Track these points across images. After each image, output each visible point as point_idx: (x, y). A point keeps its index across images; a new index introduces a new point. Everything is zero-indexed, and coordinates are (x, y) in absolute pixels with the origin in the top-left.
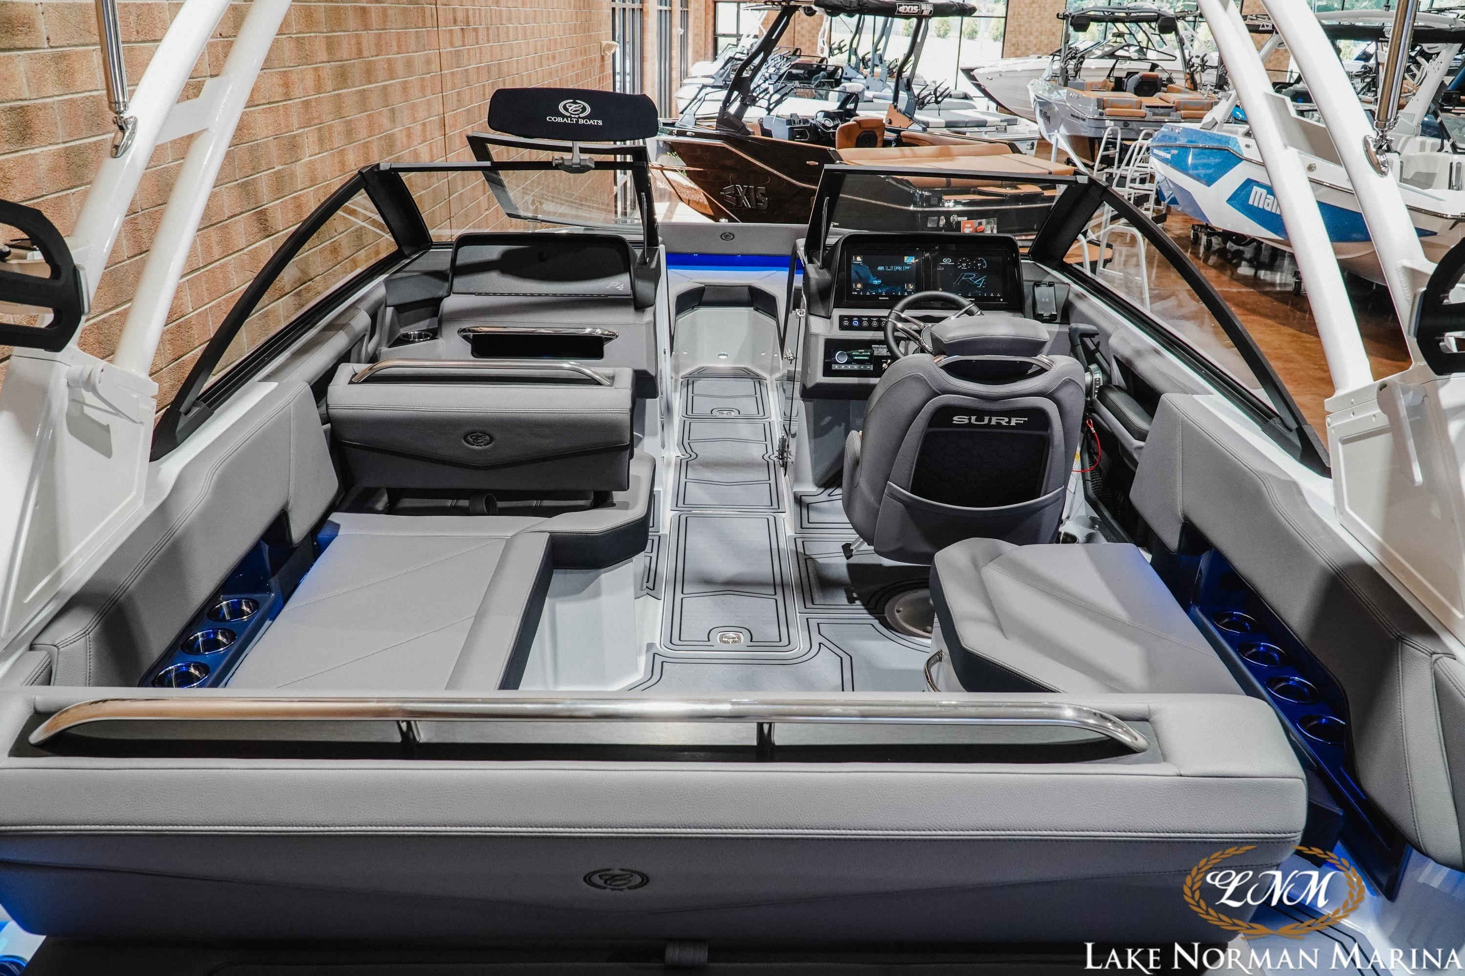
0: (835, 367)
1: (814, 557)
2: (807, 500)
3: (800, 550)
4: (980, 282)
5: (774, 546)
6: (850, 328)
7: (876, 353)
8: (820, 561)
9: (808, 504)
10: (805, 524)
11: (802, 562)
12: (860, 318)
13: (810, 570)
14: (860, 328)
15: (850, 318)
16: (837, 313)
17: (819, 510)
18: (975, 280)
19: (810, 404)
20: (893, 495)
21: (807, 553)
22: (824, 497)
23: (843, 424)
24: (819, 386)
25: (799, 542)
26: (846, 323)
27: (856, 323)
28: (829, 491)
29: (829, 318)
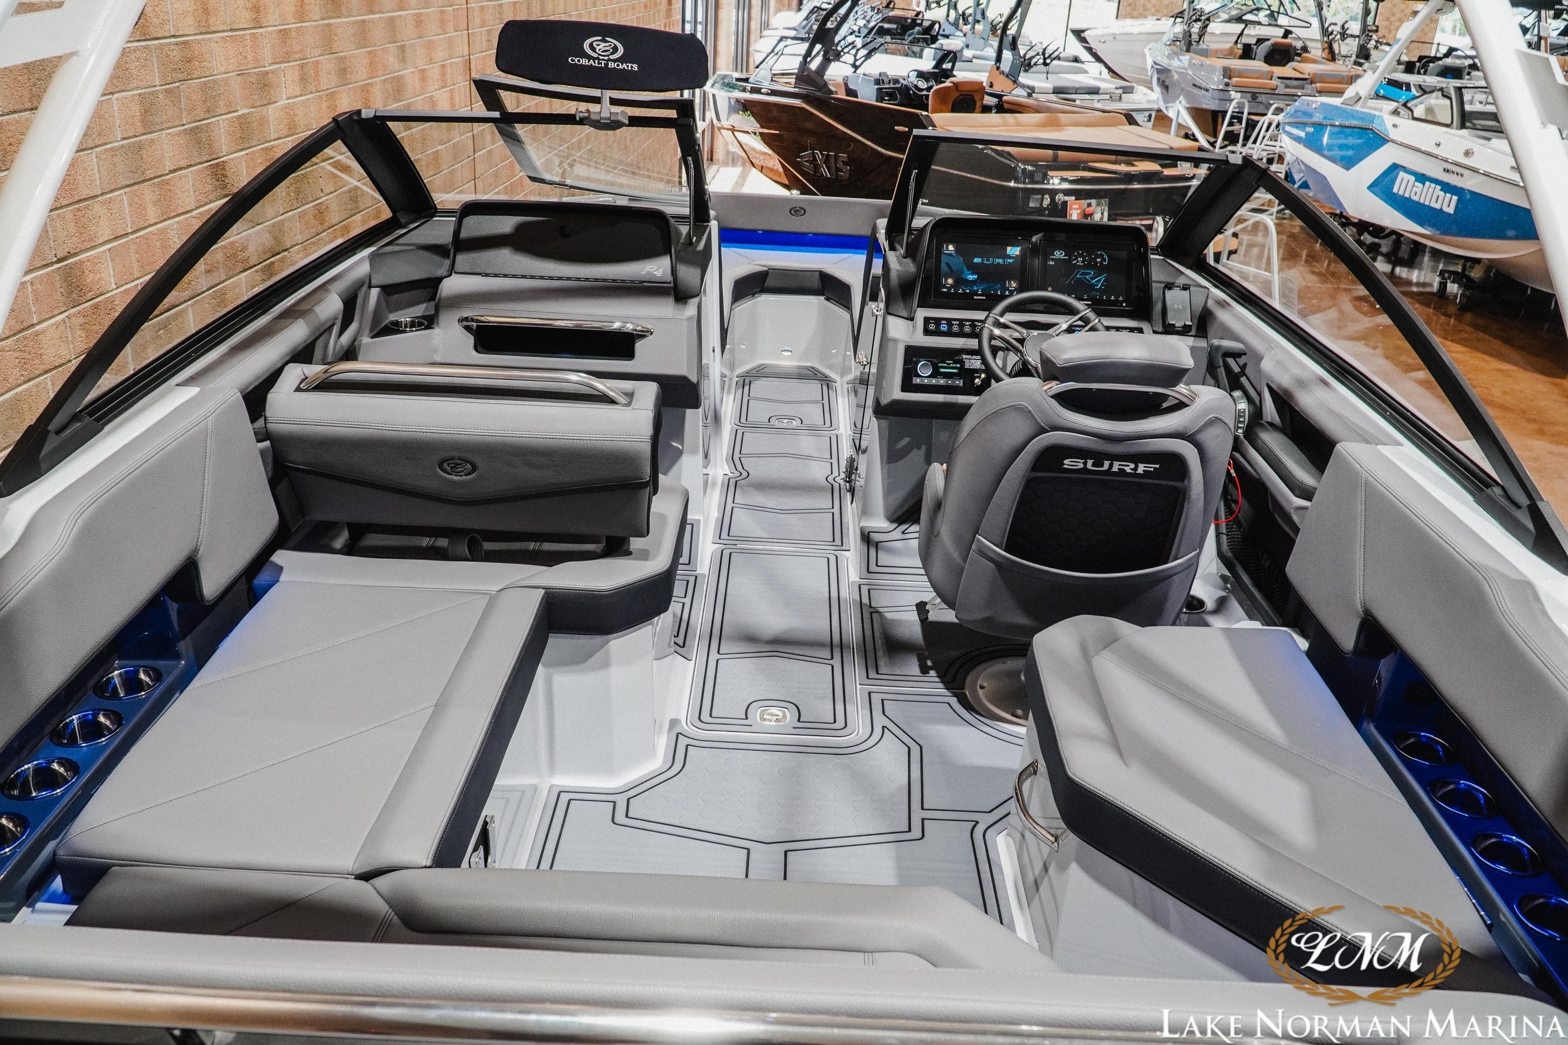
0: (917, 381)
1: (881, 610)
2: (876, 537)
3: (865, 600)
4: (1099, 281)
5: (834, 594)
6: (938, 333)
7: (967, 366)
8: (889, 616)
9: (877, 543)
10: (873, 567)
11: (867, 616)
12: (949, 321)
13: (876, 626)
14: (949, 334)
15: (938, 321)
16: (921, 314)
17: (890, 551)
18: (1093, 279)
19: (885, 423)
20: (982, 552)
21: (873, 605)
22: (897, 534)
23: (924, 447)
24: (895, 403)
25: (864, 590)
26: (932, 327)
27: (944, 327)
28: (904, 527)
29: (912, 319)
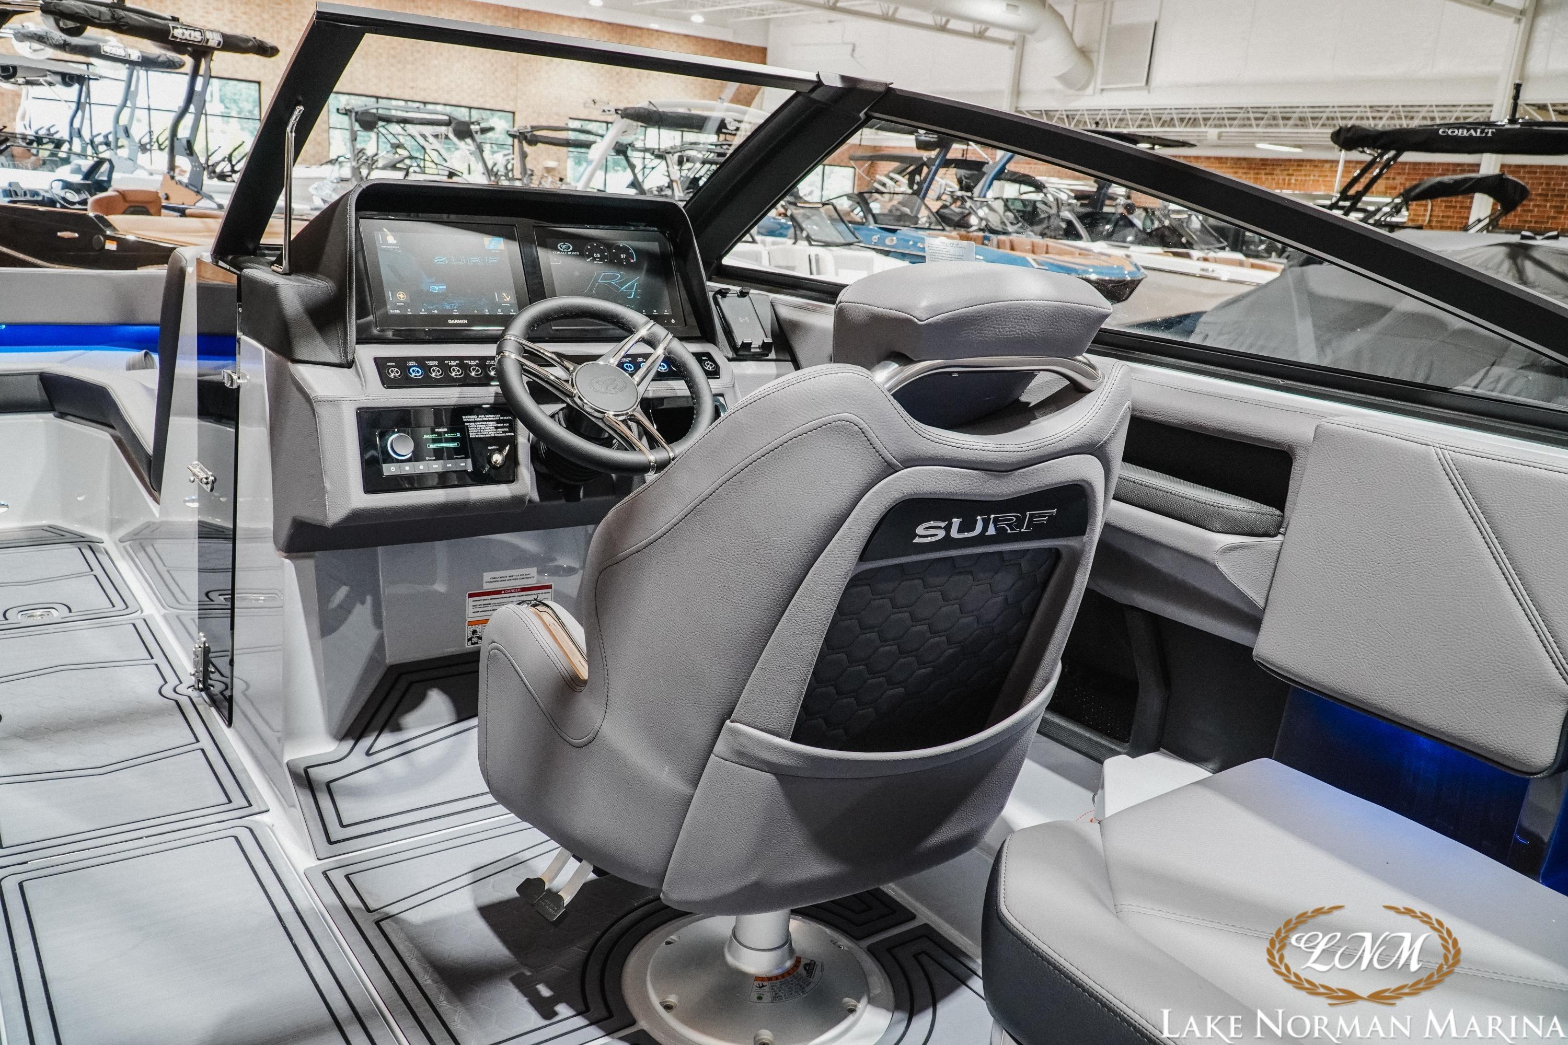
0: (390, 470)
1: (392, 910)
2: (320, 774)
3: (352, 901)
4: (631, 287)
5: (285, 907)
6: (405, 382)
7: (473, 433)
8: (414, 917)
9: (328, 785)
10: (337, 832)
11: (372, 933)
12: (421, 362)
13: (401, 948)
14: (426, 382)
15: (401, 363)
16: (366, 354)
17: (357, 793)
18: (622, 284)
19: (309, 564)
20: (745, 758)
21: (373, 905)
22: (358, 759)
23: (369, 599)
24: (356, 516)
25: (338, 877)
26: (394, 374)
27: (416, 373)
28: (366, 743)
29: (349, 365)
